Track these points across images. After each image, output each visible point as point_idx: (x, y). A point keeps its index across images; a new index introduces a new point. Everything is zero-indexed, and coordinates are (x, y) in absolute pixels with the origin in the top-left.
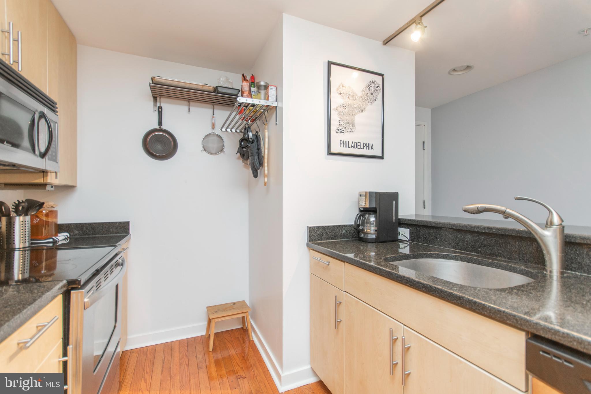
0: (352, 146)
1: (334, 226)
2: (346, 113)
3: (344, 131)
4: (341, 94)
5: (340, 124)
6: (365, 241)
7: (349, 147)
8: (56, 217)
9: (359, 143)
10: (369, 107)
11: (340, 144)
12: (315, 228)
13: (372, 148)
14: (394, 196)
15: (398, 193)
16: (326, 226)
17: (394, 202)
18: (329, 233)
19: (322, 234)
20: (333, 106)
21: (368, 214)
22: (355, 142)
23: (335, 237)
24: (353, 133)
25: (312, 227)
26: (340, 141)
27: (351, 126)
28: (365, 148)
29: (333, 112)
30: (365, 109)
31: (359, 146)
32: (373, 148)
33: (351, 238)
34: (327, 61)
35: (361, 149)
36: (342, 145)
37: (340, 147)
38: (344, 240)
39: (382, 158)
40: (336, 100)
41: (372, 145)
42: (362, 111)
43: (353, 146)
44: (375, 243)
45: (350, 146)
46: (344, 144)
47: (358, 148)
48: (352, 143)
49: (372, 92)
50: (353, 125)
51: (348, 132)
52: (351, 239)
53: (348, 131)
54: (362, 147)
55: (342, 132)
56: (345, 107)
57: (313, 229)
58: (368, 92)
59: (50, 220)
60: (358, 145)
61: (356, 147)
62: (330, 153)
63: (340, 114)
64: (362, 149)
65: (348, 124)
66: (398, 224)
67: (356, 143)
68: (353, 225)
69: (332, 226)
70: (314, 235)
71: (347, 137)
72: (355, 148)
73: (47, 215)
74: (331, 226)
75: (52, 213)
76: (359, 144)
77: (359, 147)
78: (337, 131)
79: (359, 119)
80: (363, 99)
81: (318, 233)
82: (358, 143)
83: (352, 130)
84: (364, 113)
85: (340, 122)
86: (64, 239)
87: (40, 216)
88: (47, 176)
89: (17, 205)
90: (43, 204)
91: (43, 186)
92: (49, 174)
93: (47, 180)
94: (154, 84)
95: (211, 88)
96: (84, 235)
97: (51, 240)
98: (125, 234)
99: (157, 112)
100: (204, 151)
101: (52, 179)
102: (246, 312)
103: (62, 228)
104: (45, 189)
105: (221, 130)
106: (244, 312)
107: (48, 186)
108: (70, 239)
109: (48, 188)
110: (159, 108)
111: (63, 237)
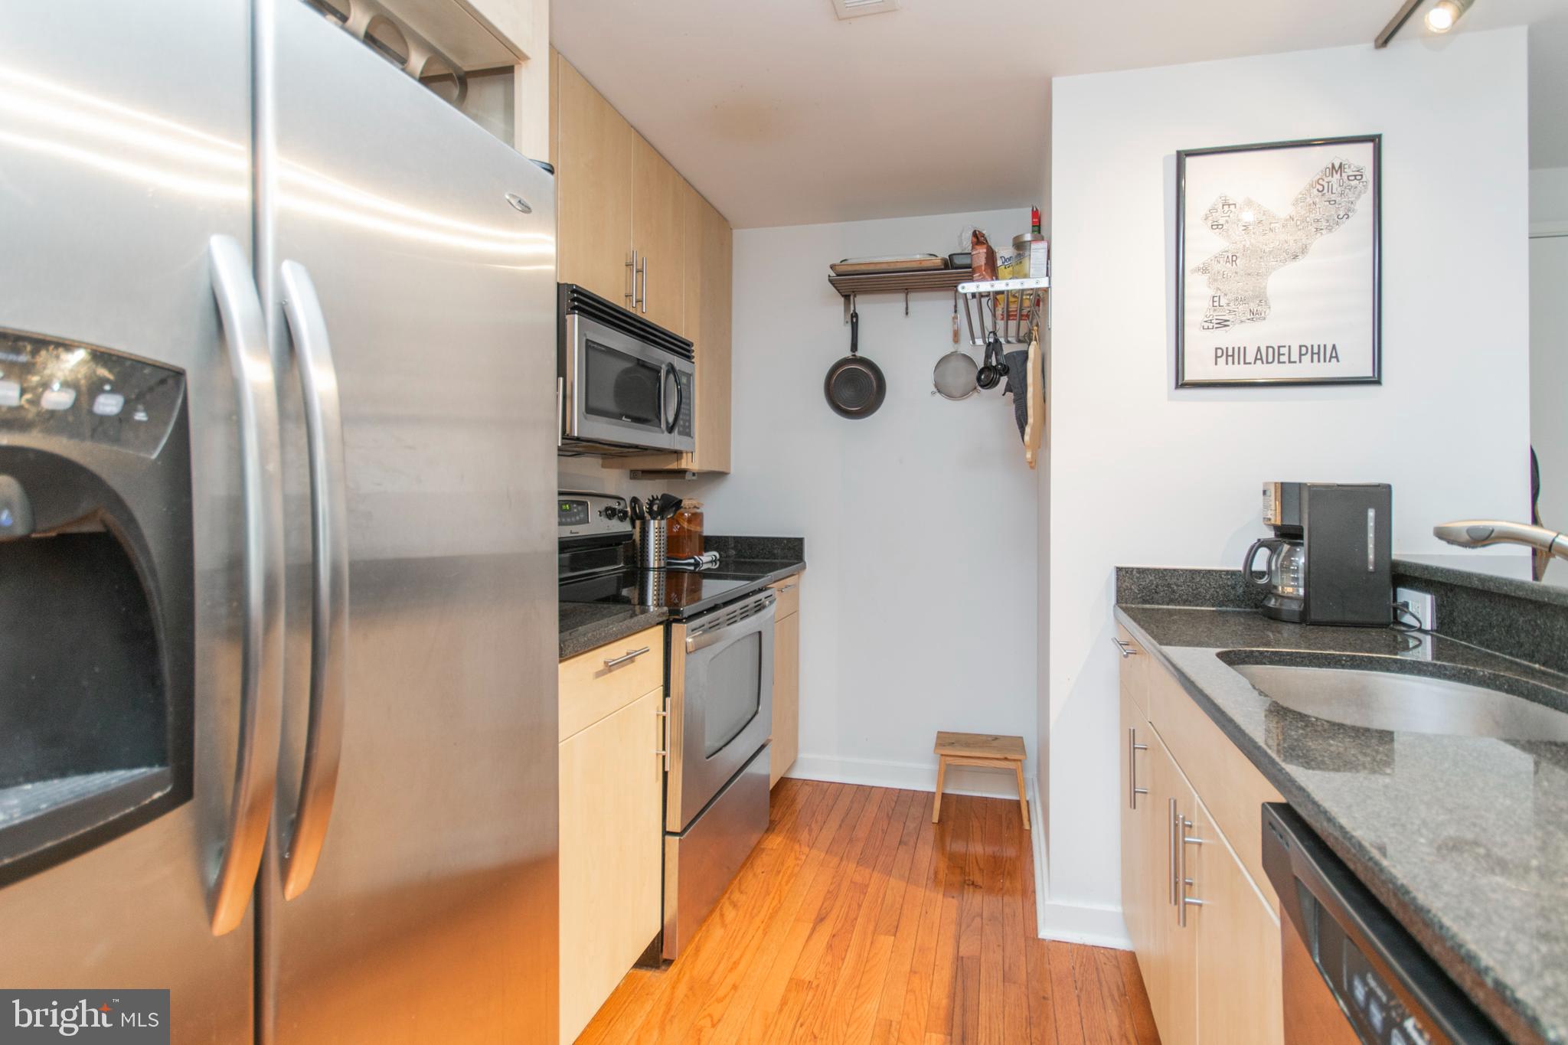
0: (1259, 357)
1: (1193, 572)
2: (1236, 273)
3: (1228, 321)
4: (1220, 227)
5: (1216, 304)
6: (1274, 616)
7: (1245, 363)
8: (701, 524)
9: (1284, 347)
10: (1321, 243)
11: (1217, 357)
12: (1135, 572)
13: (1331, 357)
14: (1380, 496)
16: (1165, 570)
17: (1371, 513)
18: (1175, 588)
19: (1153, 586)
20: (1192, 261)
21: (1289, 544)
22: (1267, 347)
23: (1196, 598)
24: (1264, 322)
25: (1125, 568)
26: (1217, 349)
27: (1253, 306)
28: (1306, 359)
29: (1193, 279)
30: (1304, 250)
31: (1284, 354)
32: (1336, 357)
33: (1252, 608)
34: (1175, 153)
35: (1290, 362)
36: (1222, 361)
37: (1216, 364)
38: (1224, 609)
39: (1376, 381)
40: (1202, 244)
41: (1334, 347)
42: (1295, 257)
43: (1261, 359)
44: (1300, 623)
45: (1250, 358)
46: (1227, 356)
47: (1279, 362)
48: (1259, 349)
49: (1333, 197)
50: (1262, 299)
51: (1242, 322)
52: (1248, 610)
53: (1244, 319)
54: (1295, 357)
55: (1223, 324)
56: (1233, 259)
57: (1127, 572)
58: (1317, 200)
59: (693, 528)
60: (1279, 354)
61: (1270, 360)
62: (1182, 384)
63: (1215, 280)
64: (1295, 362)
65: (1243, 300)
66: (1387, 579)
67: (1270, 350)
68: (1240, 571)
69: (1187, 570)
70: (1131, 589)
71: (1244, 335)
72: (1267, 362)
73: (689, 521)
74: (1182, 570)
75: (697, 518)
76: (1282, 351)
77: (1283, 358)
78: (1206, 325)
79: (1280, 281)
80: (1299, 223)
81: (1144, 583)
82: (1279, 347)
83: (1255, 316)
84: (1301, 262)
85: (1216, 299)
86: (711, 562)
87: (681, 521)
88: (681, 458)
89: (651, 503)
90: (681, 501)
91: (682, 473)
92: (684, 455)
93: (681, 464)
94: (838, 275)
95: (938, 262)
96: (739, 557)
97: (692, 561)
98: (796, 561)
99: (849, 325)
100: (938, 394)
101: (691, 463)
102: (1014, 760)
103: (708, 543)
104: (684, 478)
105: (974, 343)
106: (1009, 757)
107: (687, 473)
108: (720, 562)
109: (688, 476)
110: (852, 317)
111: (710, 559)
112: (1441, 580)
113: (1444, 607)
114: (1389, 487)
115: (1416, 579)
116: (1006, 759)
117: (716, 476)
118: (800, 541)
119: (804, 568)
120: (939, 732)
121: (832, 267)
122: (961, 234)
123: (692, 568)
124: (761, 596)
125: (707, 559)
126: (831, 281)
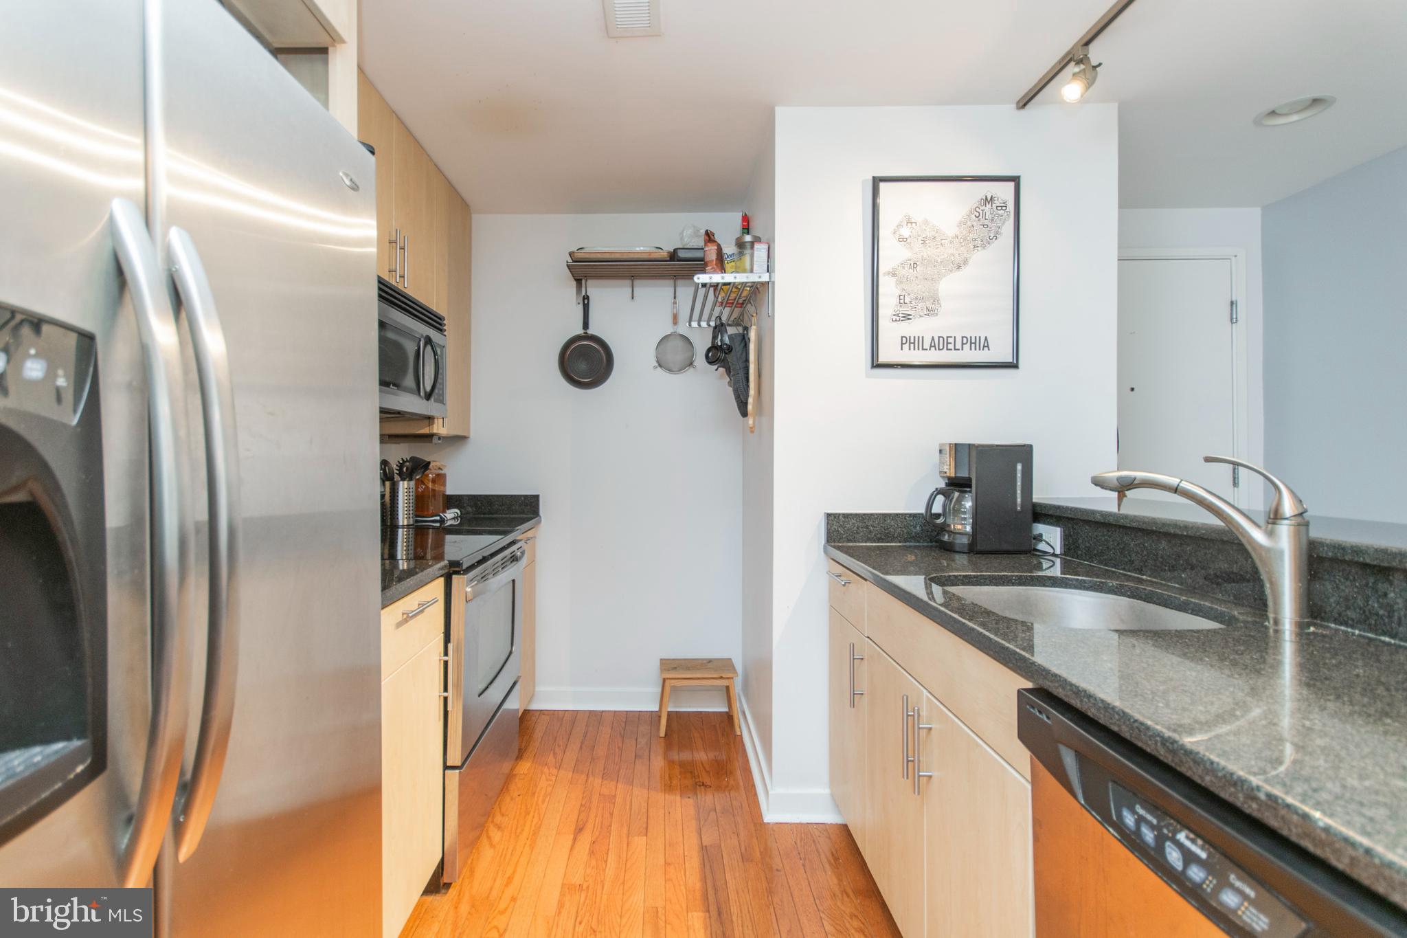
0: (933, 345)
1: (885, 516)
2: (917, 277)
3: (911, 315)
4: (905, 240)
5: (902, 301)
6: (948, 548)
7: (923, 349)
8: (444, 484)
9: (951, 337)
10: (978, 256)
11: (902, 344)
12: (841, 517)
13: (984, 346)
14: (1024, 453)
15: (1031, 446)
16: (864, 514)
17: (1019, 467)
18: (872, 528)
19: (855, 528)
20: (884, 267)
21: (958, 491)
22: (939, 337)
23: (887, 536)
24: (934, 317)
25: (834, 514)
26: (902, 337)
27: (929, 304)
28: (967, 347)
29: (883, 280)
30: (965, 262)
31: (951, 343)
32: (988, 346)
33: (928, 543)
34: (871, 178)
35: (955, 349)
36: (906, 347)
37: (902, 349)
38: (908, 544)
39: (1013, 365)
40: (891, 254)
41: (986, 339)
42: (959, 267)
43: (935, 346)
44: (969, 553)
45: (927, 345)
46: (910, 343)
47: (947, 349)
48: (933, 339)
50: (936, 300)
51: (921, 316)
52: (925, 544)
53: (922, 314)
54: (959, 346)
55: (907, 317)
56: (915, 266)
57: (835, 517)
58: (975, 224)
59: (437, 488)
60: (948, 343)
61: (941, 347)
62: (876, 365)
63: (901, 282)
64: (959, 350)
65: (922, 299)
66: (1030, 516)
67: (941, 339)
68: (922, 514)
69: (880, 514)
70: (838, 531)
71: (922, 327)
72: (939, 349)
73: (434, 481)
74: (877, 514)
75: (440, 478)
76: (951, 340)
77: (951, 346)
78: (894, 318)
79: (950, 286)
80: (962, 240)
81: (847, 526)
82: (947, 337)
83: (931, 312)
84: (966, 271)
85: (902, 297)
86: (454, 518)
87: (426, 481)
88: (433, 424)
89: (401, 466)
90: (429, 463)
91: (429, 437)
92: (436, 420)
93: (433, 429)
94: (574, 261)
95: (664, 255)
96: (479, 514)
97: (438, 518)
98: (532, 516)
99: (581, 306)
100: (659, 369)
101: (439, 428)
102: (728, 678)
103: (451, 502)
104: (431, 442)
105: (690, 325)
106: (724, 676)
107: (434, 437)
108: (461, 519)
109: (435, 440)
110: (584, 298)
111: (452, 516)
112: (1070, 516)
113: (1071, 536)
114: (1030, 447)
115: (1051, 516)
116: (721, 678)
117: (458, 440)
118: (536, 497)
119: (540, 522)
120: (661, 659)
121: (571, 254)
122: (683, 231)
123: (438, 525)
124: (514, 548)
125: (451, 515)
126: (568, 266)
